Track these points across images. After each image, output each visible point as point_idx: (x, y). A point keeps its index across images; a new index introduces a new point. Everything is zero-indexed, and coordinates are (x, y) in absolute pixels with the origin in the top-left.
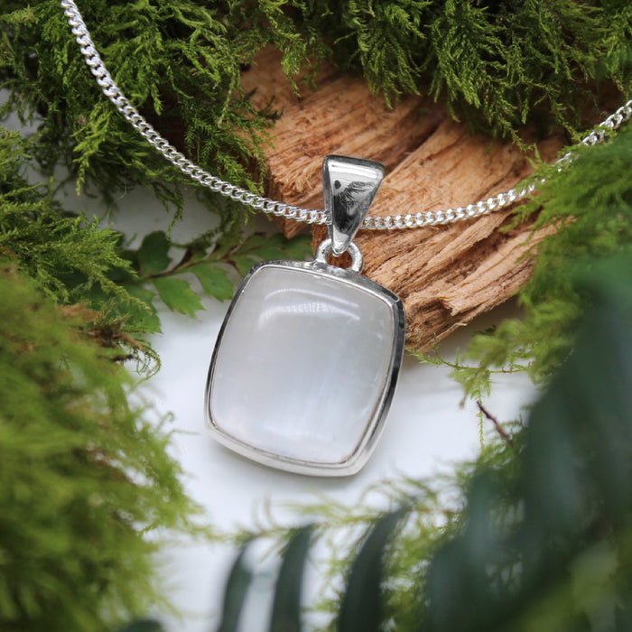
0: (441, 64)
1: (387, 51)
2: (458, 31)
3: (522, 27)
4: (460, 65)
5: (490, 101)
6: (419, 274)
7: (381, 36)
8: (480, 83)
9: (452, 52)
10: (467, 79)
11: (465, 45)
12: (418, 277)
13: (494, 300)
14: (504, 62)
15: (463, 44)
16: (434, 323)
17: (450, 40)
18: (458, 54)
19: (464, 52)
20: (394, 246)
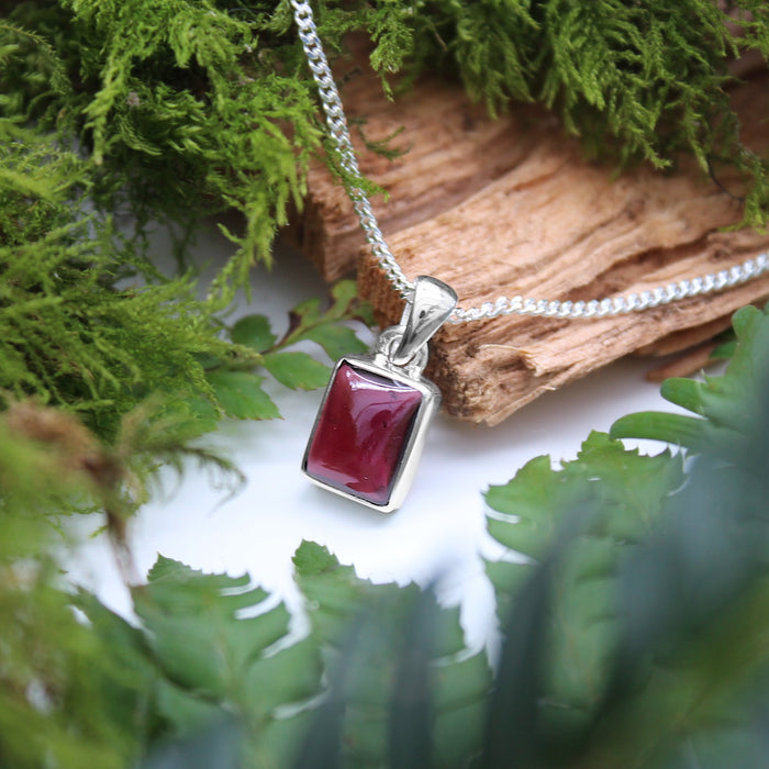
0: (558, 56)
1: (491, 44)
2: (582, 14)
3: (665, 10)
4: (583, 56)
5: (619, 103)
6: (495, 324)
7: (484, 25)
8: (606, 79)
9: (572, 40)
10: (589, 73)
11: (590, 33)
12: (494, 328)
13: (593, 360)
14: (637, 52)
15: (587, 30)
16: (512, 389)
17: (571, 25)
18: (579, 43)
19: (588, 41)
20: (465, 285)
